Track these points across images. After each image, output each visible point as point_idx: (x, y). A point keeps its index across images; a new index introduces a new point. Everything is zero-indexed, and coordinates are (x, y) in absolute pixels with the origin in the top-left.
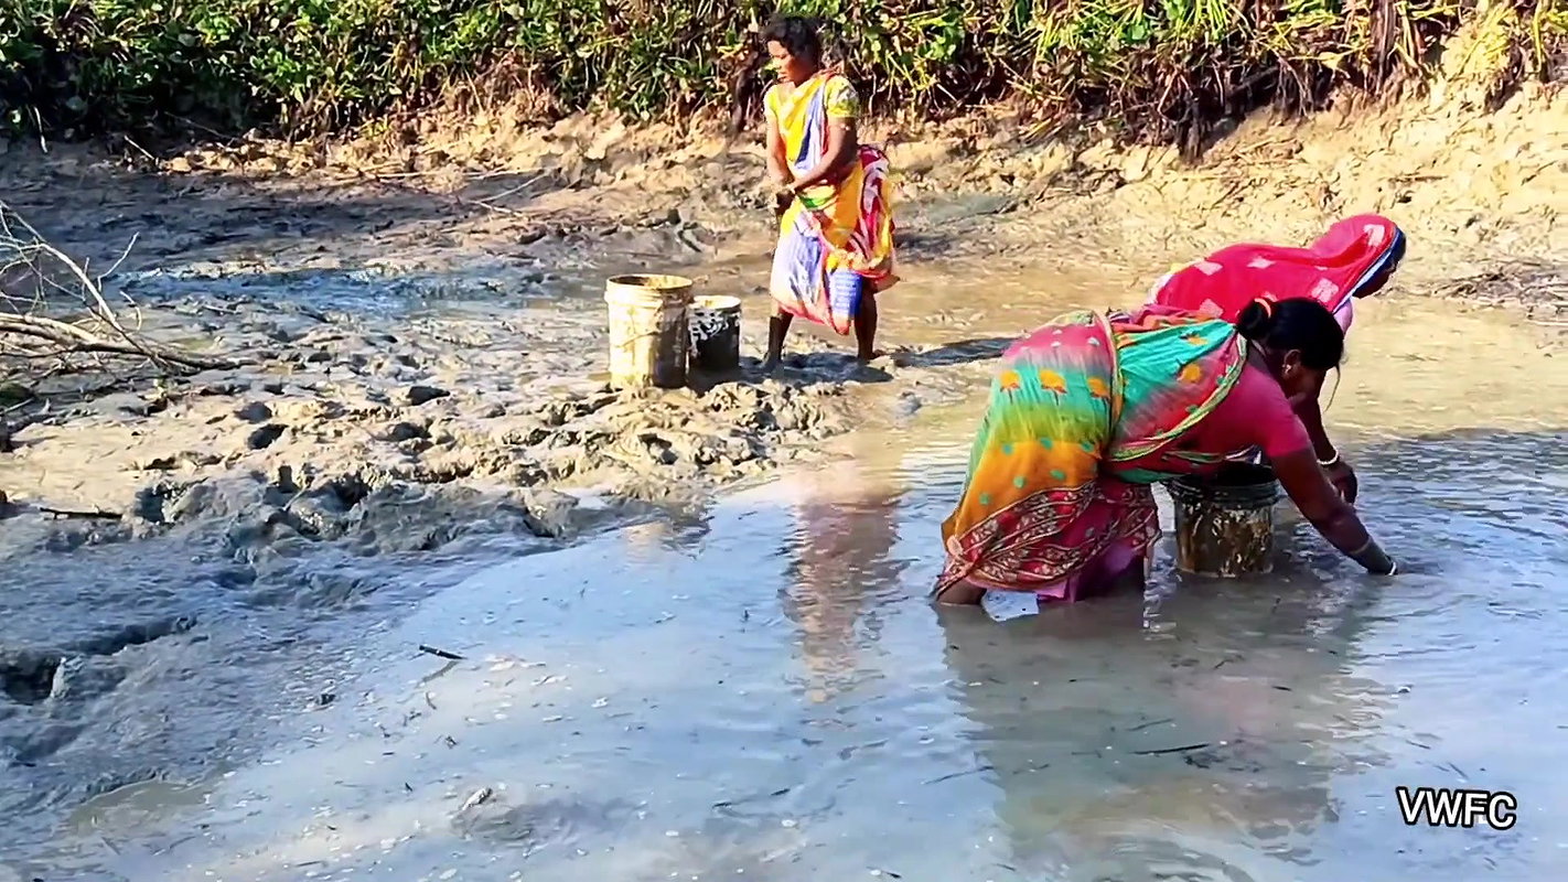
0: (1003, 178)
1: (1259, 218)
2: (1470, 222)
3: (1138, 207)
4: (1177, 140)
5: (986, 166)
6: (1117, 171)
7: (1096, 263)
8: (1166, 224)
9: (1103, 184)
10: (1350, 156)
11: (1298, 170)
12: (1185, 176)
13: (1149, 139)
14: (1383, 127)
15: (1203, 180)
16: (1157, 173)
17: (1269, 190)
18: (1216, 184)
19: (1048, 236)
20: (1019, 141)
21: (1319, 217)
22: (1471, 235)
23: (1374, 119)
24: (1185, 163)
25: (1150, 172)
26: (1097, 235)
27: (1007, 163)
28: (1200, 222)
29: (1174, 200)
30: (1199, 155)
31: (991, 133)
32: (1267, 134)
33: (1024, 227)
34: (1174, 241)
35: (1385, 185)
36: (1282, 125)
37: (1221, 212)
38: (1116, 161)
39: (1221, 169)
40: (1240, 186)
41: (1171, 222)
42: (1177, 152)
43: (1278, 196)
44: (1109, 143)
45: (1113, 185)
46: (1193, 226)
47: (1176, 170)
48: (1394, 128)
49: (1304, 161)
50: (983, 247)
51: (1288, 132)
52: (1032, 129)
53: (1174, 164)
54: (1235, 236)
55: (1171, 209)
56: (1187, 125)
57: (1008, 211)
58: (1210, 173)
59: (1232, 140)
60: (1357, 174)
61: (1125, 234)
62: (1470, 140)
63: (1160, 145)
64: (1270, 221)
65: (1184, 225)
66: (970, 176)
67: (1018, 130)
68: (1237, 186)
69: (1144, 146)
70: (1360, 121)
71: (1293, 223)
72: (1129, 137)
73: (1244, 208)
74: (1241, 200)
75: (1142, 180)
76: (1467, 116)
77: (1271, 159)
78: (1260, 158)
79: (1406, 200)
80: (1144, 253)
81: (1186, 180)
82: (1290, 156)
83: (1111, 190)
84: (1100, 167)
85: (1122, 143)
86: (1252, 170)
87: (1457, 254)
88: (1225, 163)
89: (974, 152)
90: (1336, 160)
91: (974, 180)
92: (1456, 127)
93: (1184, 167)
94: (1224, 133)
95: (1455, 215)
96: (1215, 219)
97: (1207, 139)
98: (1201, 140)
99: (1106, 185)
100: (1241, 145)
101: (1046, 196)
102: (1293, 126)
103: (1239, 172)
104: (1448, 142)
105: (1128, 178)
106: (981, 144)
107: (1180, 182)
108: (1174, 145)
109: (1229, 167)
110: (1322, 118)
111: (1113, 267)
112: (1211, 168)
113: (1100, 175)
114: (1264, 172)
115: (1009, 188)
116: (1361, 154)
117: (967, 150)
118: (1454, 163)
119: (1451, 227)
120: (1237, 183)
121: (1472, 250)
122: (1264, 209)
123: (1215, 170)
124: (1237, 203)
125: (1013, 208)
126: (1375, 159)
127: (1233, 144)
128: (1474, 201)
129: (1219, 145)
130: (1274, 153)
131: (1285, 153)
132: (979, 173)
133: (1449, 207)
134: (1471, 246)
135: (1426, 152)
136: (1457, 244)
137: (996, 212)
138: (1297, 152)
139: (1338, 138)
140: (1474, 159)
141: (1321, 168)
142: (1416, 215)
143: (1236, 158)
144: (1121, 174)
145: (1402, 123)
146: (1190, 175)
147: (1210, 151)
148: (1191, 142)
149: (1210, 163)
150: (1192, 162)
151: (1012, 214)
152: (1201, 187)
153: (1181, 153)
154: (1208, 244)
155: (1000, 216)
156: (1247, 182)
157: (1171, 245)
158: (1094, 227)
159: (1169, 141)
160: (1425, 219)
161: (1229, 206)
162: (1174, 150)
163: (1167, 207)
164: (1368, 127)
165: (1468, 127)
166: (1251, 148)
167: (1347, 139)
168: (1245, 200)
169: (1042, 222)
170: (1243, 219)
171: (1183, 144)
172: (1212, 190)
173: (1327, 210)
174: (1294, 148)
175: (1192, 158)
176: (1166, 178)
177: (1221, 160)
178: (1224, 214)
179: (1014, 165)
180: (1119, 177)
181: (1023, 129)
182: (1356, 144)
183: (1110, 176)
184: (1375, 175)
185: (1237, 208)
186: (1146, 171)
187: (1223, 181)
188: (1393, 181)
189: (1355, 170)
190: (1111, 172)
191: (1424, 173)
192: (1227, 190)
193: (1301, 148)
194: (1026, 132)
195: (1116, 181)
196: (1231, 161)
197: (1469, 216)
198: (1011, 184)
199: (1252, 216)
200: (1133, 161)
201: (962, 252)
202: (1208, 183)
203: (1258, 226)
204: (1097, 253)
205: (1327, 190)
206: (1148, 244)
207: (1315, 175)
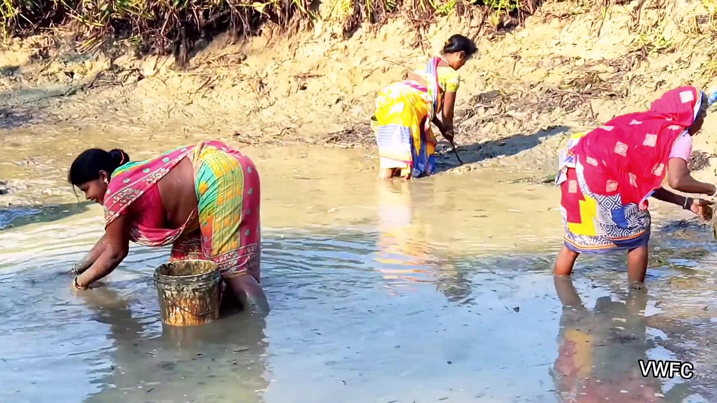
0: (67, 74)
1: (223, 98)
2: (338, 101)
3: (153, 93)
4: (174, 51)
5: (55, 67)
6: (138, 70)
7: (127, 127)
8: (169, 102)
9: (129, 77)
10: (272, 63)
11: (244, 70)
12: (179, 73)
13: (157, 51)
14: (290, 46)
15: (190, 76)
16: (163, 71)
17: (228, 82)
18: (198, 79)
19: (96, 110)
20: (76, 51)
21: (257, 99)
22: (338, 108)
23: (285, 42)
24: (179, 66)
25: (158, 71)
26: (127, 109)
27: (69, 64)
28: (189, 101)
29: (173, 88)
30: (187, 61)
31: (57, 46)
32: (226, 49)
33: (81, 105)
34: (174, 113)
35: (292, 79)
36: (234, 44)
37: (201, 95)
38: (137, 63)
39: (200, 70)
40: (212, 79)
41: (172, 101)
42: (174, 59)
43: (233, 86)
44: (133, 53)
45: (136, 78)
46: (185, 103)
47: (174, 70)
48: (296, 47)
49: (247, 65)
50: (55, 117)
51: (238, 48)
52: (84, 44)
53: (173, 66)
54: (210, 110)
55: (172, 93)
56: (178, 44)
57: (70, 94)
58: (195, 72)
59: (206, 52)
60: (276, 73)
61: (144, 109)
62: (336, 55)
63: (164, 54)
64: (230, 101)
65: (180, 103)
66: (45, 72)
67: (75, 44)
68: (210, 80)
69: (154, 55)
70: (277, 43)
71: (242, 101)
72: (144, 51)
73: (214, 93)
74: (213, 88)
75: (154, 76)
76: (334, 41)
77: (229, 64)
78: (222, 63)
79: (304, 88)
80: (156, 120)
81: (180, 76)
82: (239, 61)
83: (135, 82)
84: (127, 67)
85: (141, 53)
86: (218, 70)
87: (331, 119)
88: (202, 66)
89: (46, 57)
90: (265, 65)
91: (47, 75)
92: (328, 47)
93: (178, 68)
94: (201, 48)
95: (330, 97)
96: (198, 99)
97: (191, 51)
98: (188, 52)
99: (132, 79)
100: (211, 55)
101: (94, 85)
102: (240, 45)
103: (211, 72)
104: (325, 55)
105: (145, 74)
106: (52, 53)
107: (176, 77)
108: (172, 55)
109: (205, 68)
110: (257, 42)
111: (137, 129)
112: (194, 69)
113: (127, 72)
114: (225, 72)
115: (70, 80)
116: (279, 63)
117: (42, 55)
118: (328, 68)
119: (327, 104)
120: (210, 78)
121: (338, 116)
122: (225, 93)
123: (197, 70)
124: (211, 90)
125: (74, 93)
126: (287, 64)
127: (206, 54)
128: (339, 89)
129: (198, 55)
130: (231, 60)
131: (237, 60)
132: (50, 71)
133: (326, 92)
134: (338, 114)
135: (314, 61)
136: (330, 113)
137: (63, 95)
138: (244, 60)
139: (266, 52)
140: (338, 65)
141: (257, 69)
142: (309, 97)
143: (209, 63)
144: (141, 72)
145: (300, 45)
146: (182, 73)
147: (193, 59)
148: (182, 53)
149: (194, 66)
150: (183, 66)
151: (73, 97)
152: (188, 80)
153: (177, 59)
154: (194, 115)
155: (66, 98)
156: (215, 77)
157: (172, 115)
158: (125, 104)
159: (169, 52)
160: (314, 99)
161: (206, 91)
162: (172, 59)
163: (169, 92)
164: (282, 46)
165: (335, 47)
166: (217, 57)
167: (271, 53)
168: (215, 88)
169: (91, 101)
170: (214, 99)
171: (177, 54)
172: (195, 82)
173: (261, 94)
174: (242, 58)
175: (183, 64)
176: (168, 75)
177: (200, 64)
178: (203, 96)
179: (71, 66)
180: (141, 75)
181: (78, 43)
182: (276, 56)
183: (134, 73)
184: (286, 74)
185: (210, 93)
186: (156, 71)
187: (202, 76)
188: (297, 77)
189: (276, 71)
190: (135, 70)
191: (313, 73)
192: (204, 82)
193: (245, 58)
194: (80, 45)
195: (138, 76)
196: (206, 65)
197: (336, 98)
198: (72, 77)
199: (219, 97)
200: (148, 65)
201: (41, 121)
202: (193, 77)
203: (223, 103)
204: (128, 121)
205: (261, 82)
206: (158, 114)
207: (254, 73)
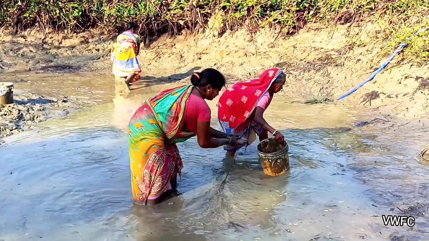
0: (96, 50)
2: (215, 65)
4: (144, 41)
5: (91, 46)
10: (187, 47)
11: (174, 50)
12: (146, 51)
14: (195, 40)
15: (150, 52)
17: (167, 55)
18: (154, 53)
19: (109, 66)
20: (101, 40)
21: (179, 63)
23: (192, 38)
24: (145, 47)
27: (97, 46)
28: (150, 63)
29: (143, 57)
30: (149, 45)
31: (93, 37)
32: (166, 40)
33: (102, 64)
34: (143, 68)
35: (195, 55)
36: (170, 38)
39: (155, 49)
40: (160, 54)
43: (169, 57)
46: (148, 64)
47: (143, 49)
48: (197, 40)
49: (175, 48)
50: (91, 69)
51: (171, 40)
52: (105, 37)
53: (143, 48)
54: (159, 67)
55: (142, 60)
56: (145, 38)
57: (97, 59)
58: (152, 50)
59: (157, 42)
60: (188, 52)
62: (215, 44)
64: (167, 64)
65: (145, 64)
66: (87, 49)
67: (100, 37)
70: (189, 38)
71: (173, 64)
73: (161, 60)
74: (160, 58)
76: (214, 38)
77: (167, 47)
78: (165, 47)
79: (200, 59)
82: (172, 46)
86: (163, 50)
88: (156, 48)
89: (88, 42)
90: (184, 48)
91: (88, 50)
92: (212, 41)
93: (145, 48)
94: (155, 40)
95: (212, 63)
96: (153, 62)
97: (151, 41)
98: (150, 42)
100: (160, 43)
101: (108, 55)
102: (173, 39)
103: (159, 50)
104: (210, 44)
106: (90, 40)
107: (144, 53)
108: (143, 43)
109: (157, 49)
110: (180, 37)
112: (152, 49)
114: (165, 51)
115: (98, 53)
116: (190, 47)
117: (86, 42)
118: (211, 50)
119: (210, 66)
122: (166, 60)
123: (153, 50)
125: (99, 58)
126: (193, 48)
128: (216, 59)
129: (154, 43)
130: (168, 46)
131: (171, 46)
132: (89, 48)
133: (210, 61)
135: (205, 46)
137: (94, 59)
138: (174, 46)
139: (184, 42)
140: (215, 49)
141: (180, 50)
142: (202, 63)
143: (159, 47)
145: (199, 40)
146: (147, 51)
147: (152, 45)
148: (147, 42)
149: (152, 48)
151: (99, 60)
152: (149, 54)
153: (145, 45)
154: (151, 69)
155: (95, 60)
156: (161, 53)
160: (205, 64)
161: (157, 59)
164: (191, 40)
165: (214, 41)
166: (162, 44)
167: (186, 43)
169: (106, 62)
170: (161, 62)
171: (145, 43)
172: (152, 55)
173: (181, 61)
174: (173, 45)
175: (147, 47)
177: (155, 47)
178: (156, 61)
179: (99, 46)
181: (102, 37)
182: (188, 44)
184: (193, 52)
185: (159, 60)
187: (155, 52)
188: (197, 54)
189: (188, 51)
191: (204, 52)
192: (156, 55)
193: (175, 45)
194: (103, 38)
196: (157, 47)
198: (99, 51)
199: (163, 62)
201: (84, 70)
202: (151, 53)
203: (164, 64)
205: (181, 56)
207: (178, 52)
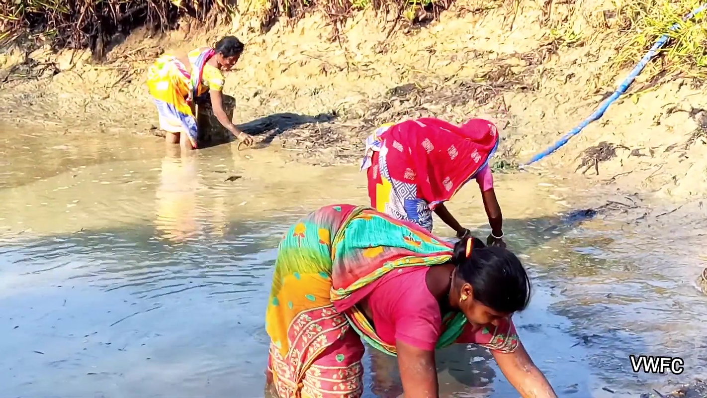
1: (140, 93)
2: (256, 94)
3: (68, 87)
4: (90, 45)
6: (54, 64)
7: (42, 121)
8: (85, 96)
9: (45, 72)
12: (96, 67)
13: (73, 45)
14: (208, 40)
15: (107, 70)
16: (79, 65)
18: (115, 72)
19: (11, 104)
22: (256, 102)
23: (203, 36)
24: (96, 60)
25: (75, 65)
26: (42, 103)
28: (106, 95)
29: (89, 82)
30: (104, 54)
32: (143, 43)
34: (90, 107)
36: (151, 38)
37: (119, 89)
38: (53, 58)
39: (116, 64)
40: (129, 73)
41: (88, 95)
42: (91, 53)
44: (49, 47)
45: (52, 72)
46: (101, 98)
47: (90, 64)
51: (155, 42)
53: (89, 60)
54: (127, 104)
55: (88, 88)
56: (94, 38)
58: (111, 66)
59: (123, 46)
61: (60, 103)
62: (254, 49)
63: (80, 48)
65: (96, 97)
68: (127, 74)
69: (70, 49)
70: (195, 36)
72: (59, 45)
73: (131, 87)
74: (130, 82)
75: (70, 70)
76: (252, 35)
77: (146, 58)
78: (140, 58)
80: (72, 115)
81: (96, 70)
83: (50, 76)
84: (43, 61)
85: (57, 47)
86: (136, 64)
87: (248, 112)
88: (120, 60)
92: (247, 41)
93: (95, 62)
94: (118, 42)
95: (248, 91)
96: (115, 94)
97: (108, 46)
98: (105, 46)
99: (47, 73)
100: (129, 49)
101: (9, 79)
102: (158, 39)
103: (128, 65)
105: (61, 68)
107: (93, 71)
108: (89, 49)
109: (122, 62)
110: (175, 35)
111: (52, 124)
112: (111, 63)
113: (43, 67)
114: (142, 65)
118: (246, 62)
119: (245, 97)
120: (127, 72)
121: (256, 110)
123: (114, 64)
124: (128, 84)
127: (123, 48)
128: (258, 82)
129: (115, 49)
130: (148, 54)
131: (154, 54)
133: (244, 86)
134: (255, 107)
136: (248, 107)
138: (161, 54)
139: (183, 46)
140: (256, 59)
143: (126, 57)
144: (57, 66)
146: (99, 67)
147: (110, 53)
148: (99, 47)
149: (111, 60)
150: (100, 60)
152: (105, 74)
153: (93, 54)
154: (111, 109)
156: (132, 71)
157: (88, 109)
158: (41, 99)
159: (86, 46)
161: (123, 86)
162: (88, 52)
163: (85, 87)
164: (200, 40)
165: (252, 41)
166: (134, 51)
168: (132, 82)
169: (6, 95)
170: (131, 93)
171: (93, 48)
172: (112, 76)
174: (159, 52)
175: (99, 57)
176: (84, 68)
177: (117, 58)
178: (120, 90)
180: (57, 69)
183: (50, 67)
185: (127, 87)
186: (72, 65)
187: (119, 70)
190: (51, 64)
192: (121, 76)
193: (163, 52)
195: (54, 70)
196: (123, 59)
197: (254, 91)
199: (136, 91)
200: (64, 59)
202: (110, 72)
203: (140, 97)
204: (42, 115)
206: (74, 108)
